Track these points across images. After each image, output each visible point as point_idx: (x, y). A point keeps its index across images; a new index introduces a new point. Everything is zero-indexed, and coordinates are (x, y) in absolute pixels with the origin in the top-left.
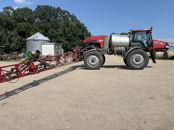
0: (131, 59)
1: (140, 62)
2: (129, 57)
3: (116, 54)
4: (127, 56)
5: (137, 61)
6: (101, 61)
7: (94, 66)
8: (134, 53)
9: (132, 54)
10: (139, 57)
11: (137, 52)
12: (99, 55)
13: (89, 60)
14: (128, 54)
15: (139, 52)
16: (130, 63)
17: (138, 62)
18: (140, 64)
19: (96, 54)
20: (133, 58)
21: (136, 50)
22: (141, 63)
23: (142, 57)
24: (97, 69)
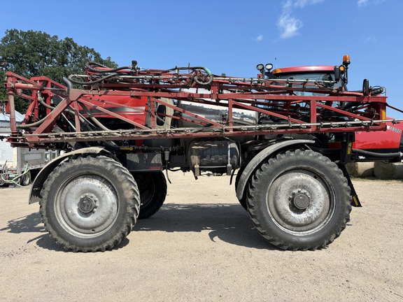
0: (269, 199)
1: (311, 213)
2: (260, 187)
3: (197, 171)
4: (250, 181)
5: (299, 205)
6: (127, 205)
7: (93, 229)
8: (283, 166)
9: (271, 175)
10: (303, 187)
11: (298, 161)
12: (115, 178)
13: (68, 205)
14: (254, 173)
15: (305, 162)
16: (263, 219)
17: (304, 210)
18: (312, 222)
19: (103, 169)
20: (277, 190)
21: (292, 155)
22: (316, 219)
23: (318, 188)
24: (108, 249)
